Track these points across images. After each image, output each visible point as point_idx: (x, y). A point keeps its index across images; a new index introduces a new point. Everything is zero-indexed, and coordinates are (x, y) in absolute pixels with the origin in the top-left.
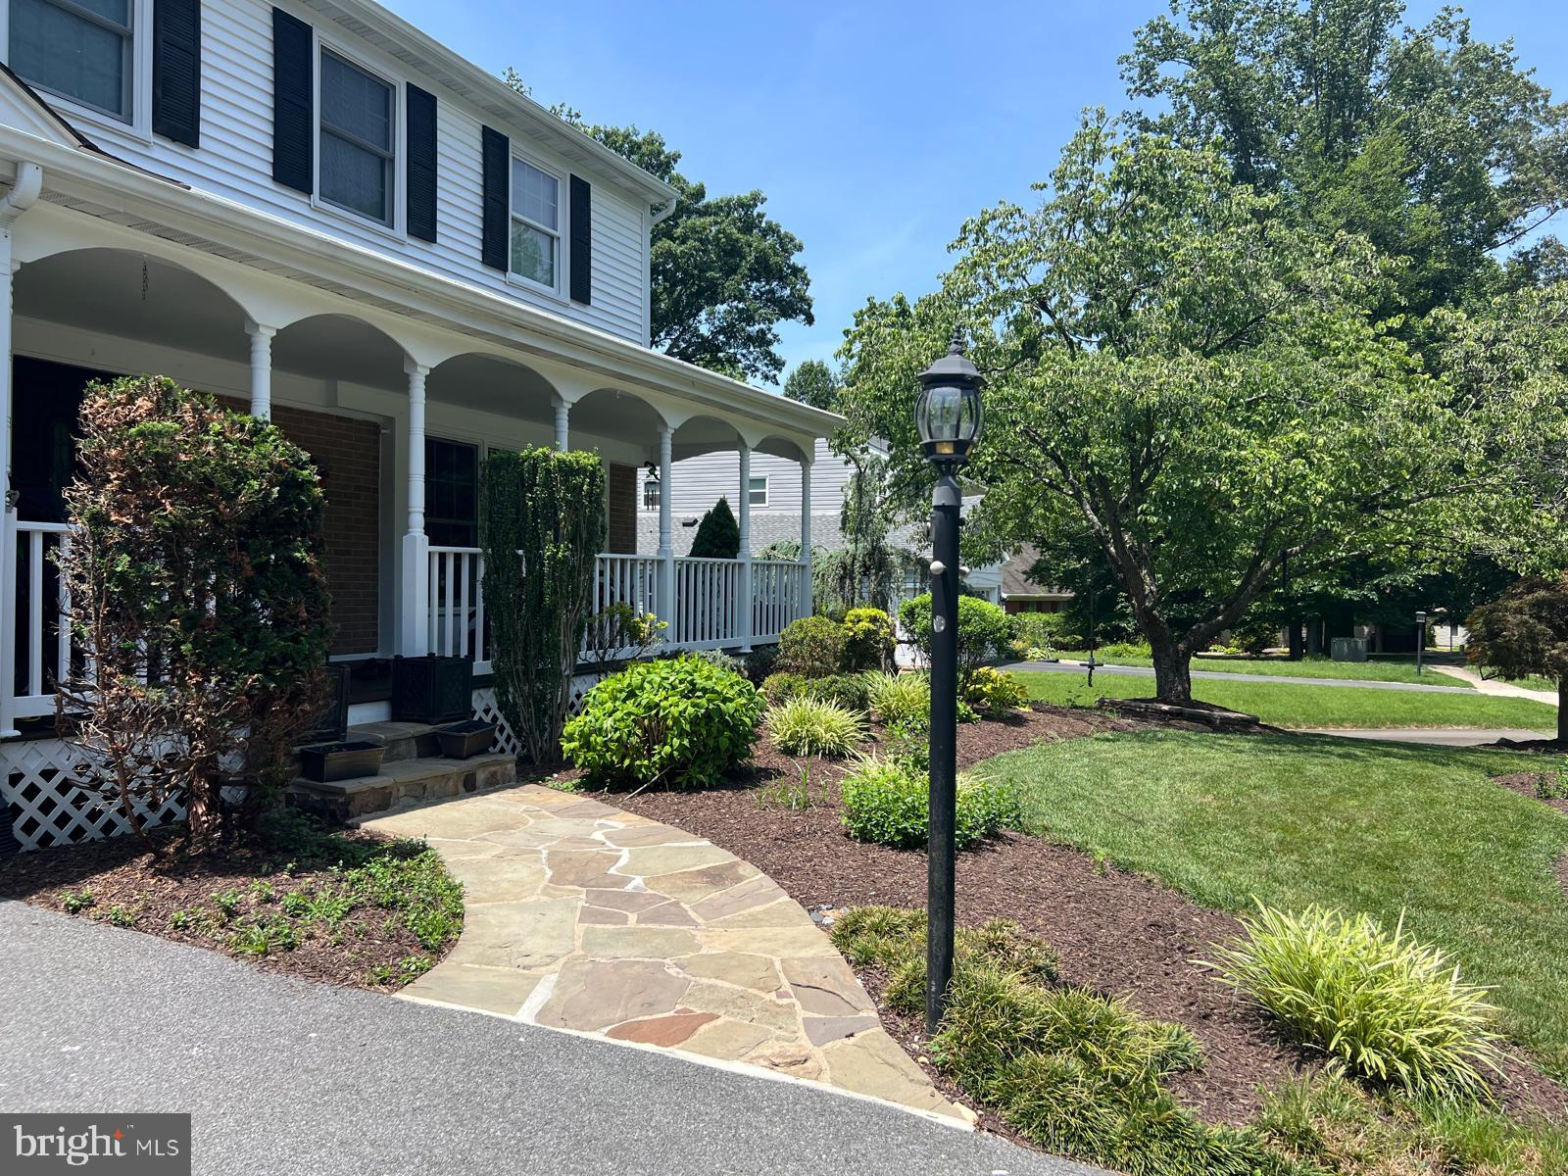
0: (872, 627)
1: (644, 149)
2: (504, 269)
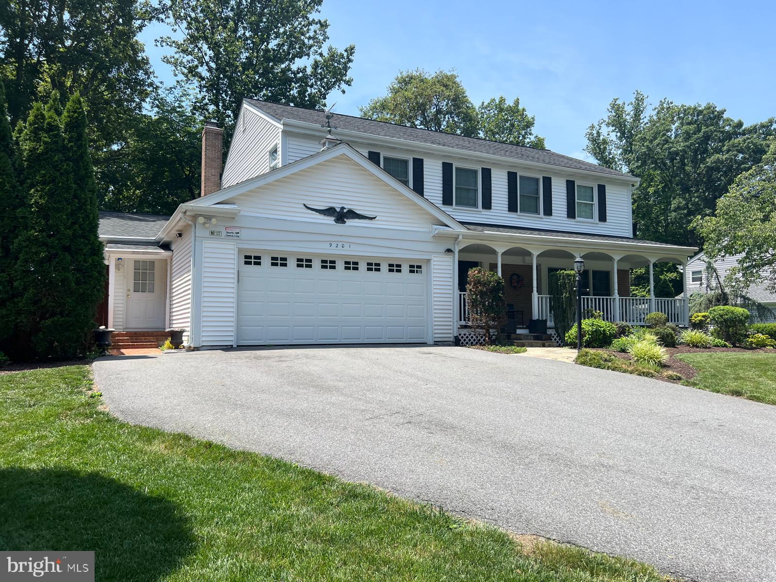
0: (703, 319)
1: (705, 112)
2: (574, 218)
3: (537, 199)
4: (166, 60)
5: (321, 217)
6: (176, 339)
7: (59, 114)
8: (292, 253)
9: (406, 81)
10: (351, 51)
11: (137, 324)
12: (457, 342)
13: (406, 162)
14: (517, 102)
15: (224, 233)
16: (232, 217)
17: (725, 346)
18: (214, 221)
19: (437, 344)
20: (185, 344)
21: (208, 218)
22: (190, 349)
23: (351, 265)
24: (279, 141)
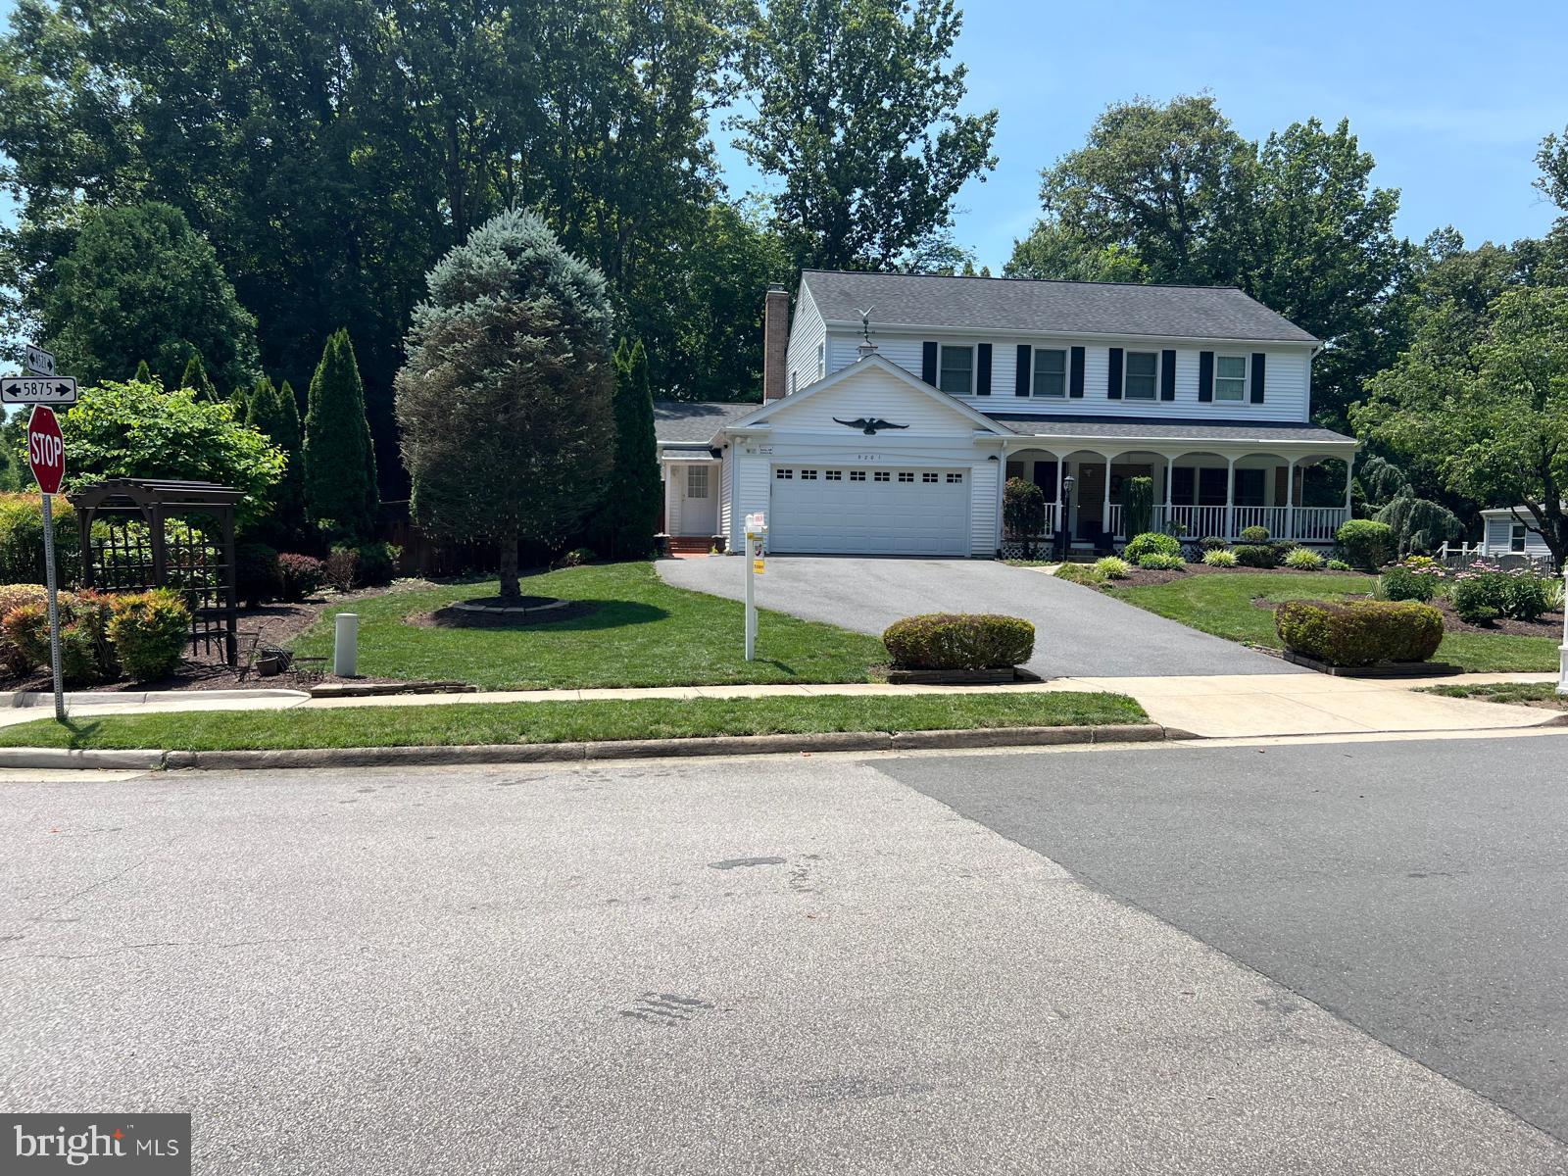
2: (1210, 400)
3: (1154, 379)
4: (737, 145)
5: (852, 429)
6: (720, 544)
7: (626, 359)
8: (821, 467)
9: (1116, 122)
10: (992, 118)
11: (692, 530)
12: (999, 556)
13: (970, 350)
14: (1344, 128)
15: (758, 452)
16: (765, 435)
17: (1343, 569)
18: (749, 440)
19: (974, 557)
20: (727, 549)
21: (745, 437)
22: (730, 554)
23: (882, 476)
24: (824, 340)
